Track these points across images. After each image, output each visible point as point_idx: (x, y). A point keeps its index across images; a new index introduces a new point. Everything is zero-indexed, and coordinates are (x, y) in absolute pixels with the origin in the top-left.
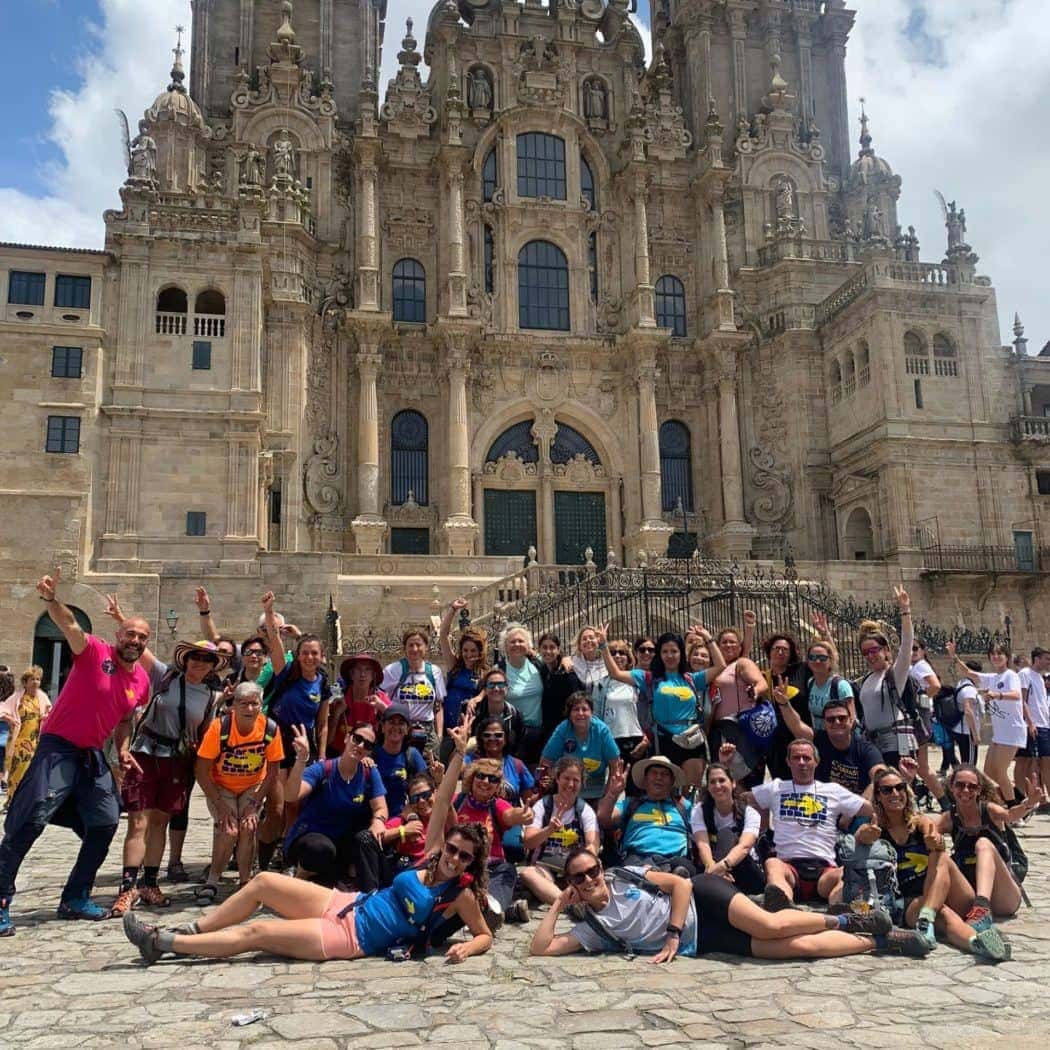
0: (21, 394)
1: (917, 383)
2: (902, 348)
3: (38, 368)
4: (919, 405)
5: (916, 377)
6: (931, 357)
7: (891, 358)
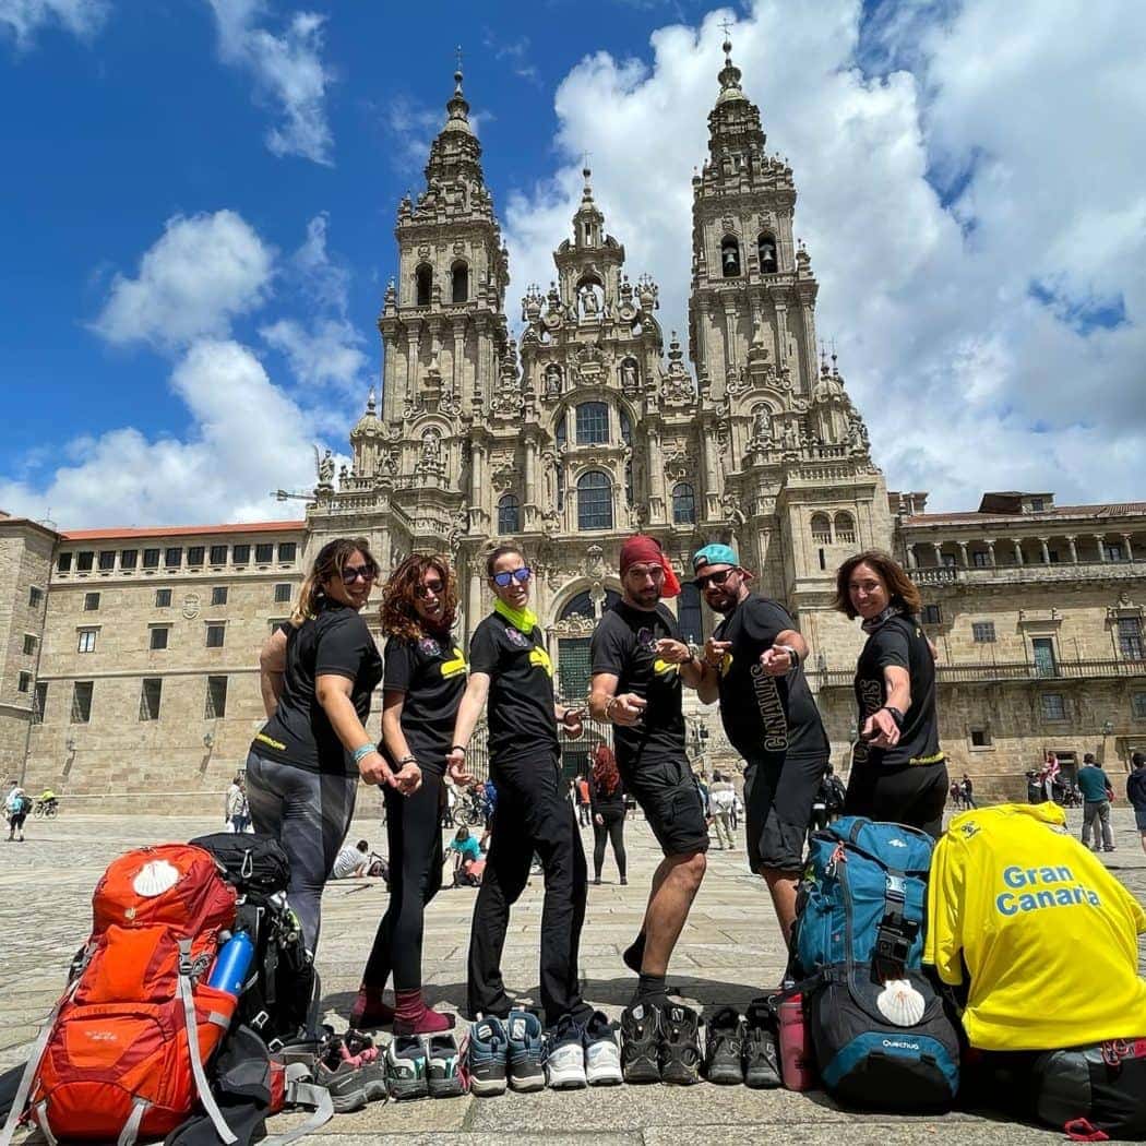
0: (259, 613)
1: (821, 551)
2: (810, 527)
3: (268, 598)
4: (823, 567)
5: (820, 547)
6: (833, 531)
7: (800, 536)
